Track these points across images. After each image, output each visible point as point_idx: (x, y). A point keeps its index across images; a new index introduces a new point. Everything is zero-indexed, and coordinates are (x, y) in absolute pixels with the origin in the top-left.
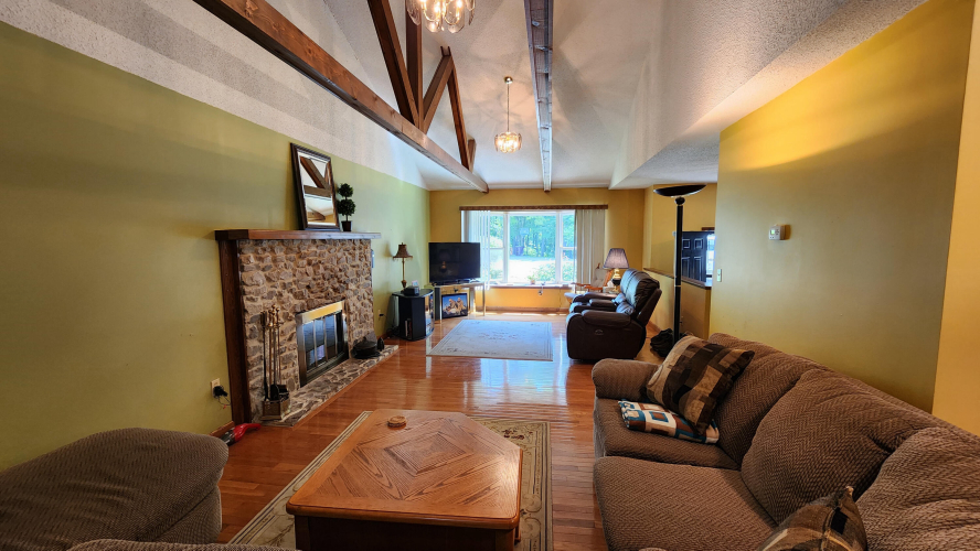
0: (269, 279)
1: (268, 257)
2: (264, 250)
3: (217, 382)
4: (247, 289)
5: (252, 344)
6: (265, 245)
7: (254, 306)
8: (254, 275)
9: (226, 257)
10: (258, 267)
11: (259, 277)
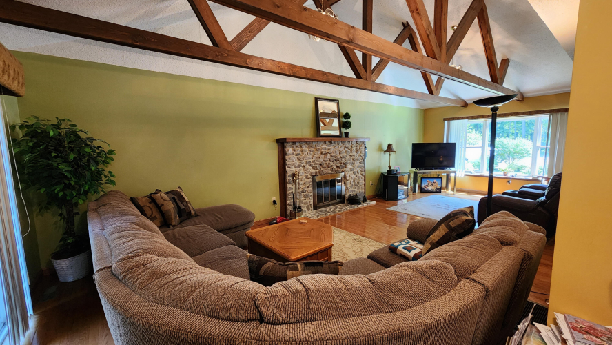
0: (299, 159)
1: (299, 150)
2: (297, 146)
3: (274, 199)
4: (287, 163)
5: (289, 186)
6: (298, 144)
7: (290, 170)
8: (291, 157)
9: (280, 149)
10: (293, 154)
11: (294, 158)
